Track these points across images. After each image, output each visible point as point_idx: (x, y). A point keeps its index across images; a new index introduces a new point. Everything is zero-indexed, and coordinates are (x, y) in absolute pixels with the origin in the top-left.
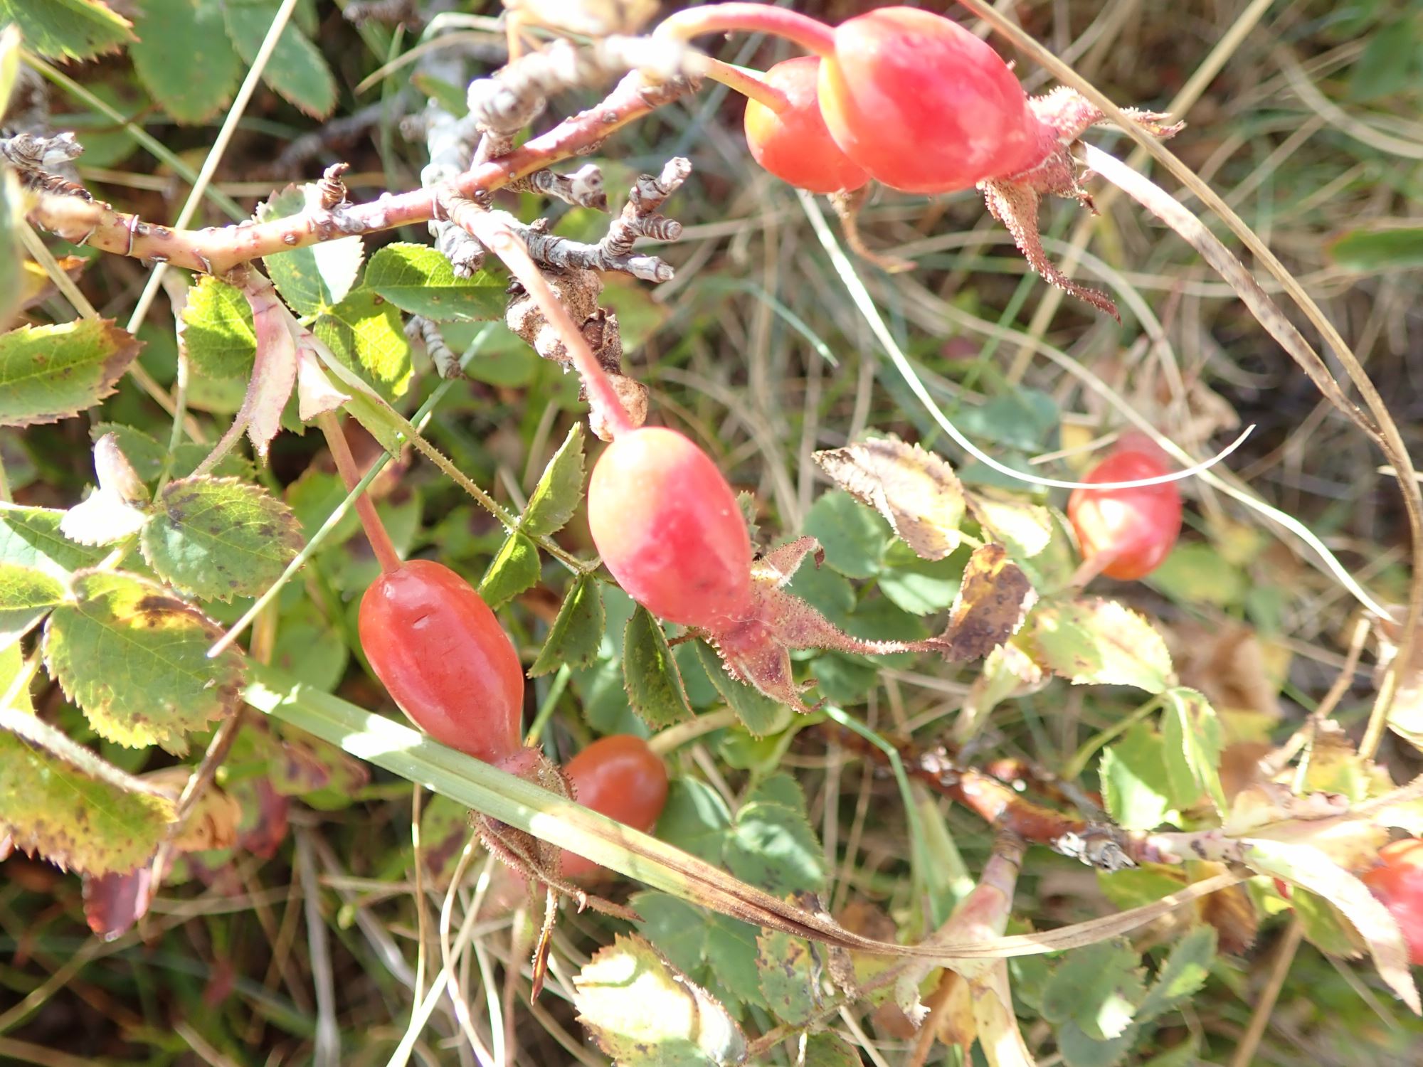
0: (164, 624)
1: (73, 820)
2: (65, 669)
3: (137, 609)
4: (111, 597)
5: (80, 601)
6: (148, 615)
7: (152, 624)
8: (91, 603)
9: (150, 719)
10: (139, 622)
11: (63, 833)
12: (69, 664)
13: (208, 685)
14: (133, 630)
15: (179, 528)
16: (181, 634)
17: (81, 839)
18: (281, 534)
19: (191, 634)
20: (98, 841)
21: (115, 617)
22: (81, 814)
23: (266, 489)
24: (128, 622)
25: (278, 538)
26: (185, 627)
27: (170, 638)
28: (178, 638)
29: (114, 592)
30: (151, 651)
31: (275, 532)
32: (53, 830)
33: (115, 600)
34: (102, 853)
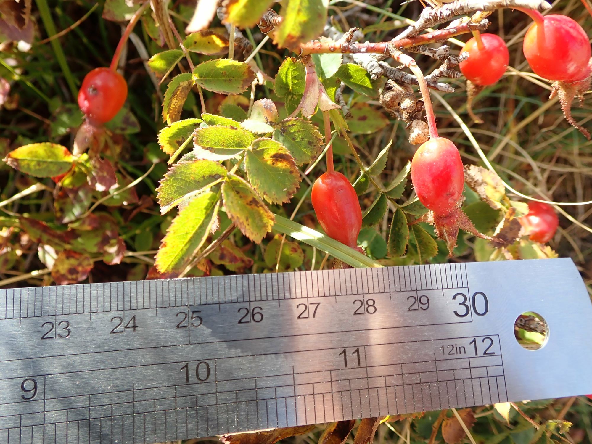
0: (277, 165)
1: (245, 220)
2: (249, 170)
3: (271, 157)
4: (265, 150)
5: (253, 149)
6: (273, 160)
7: (273, 164)
8: (258, 151)
9: (268, 195)
10: (269, 162)
11: (243, 222)
12: (250, 169)
13: (285, 190)
14: (267, 164)
15: (283, 135)
16: (281, 169)
17: (247, 227)
18: (314, 146)
19: (284, 171)
20: (251, 230)
21: (263, 158)
22: (247, 220)
23: (318, 128)
24: (266, 161)
25: (313, 147)
26: (284, 167)
27: (277, 170)
28: (280, 171)
29: (267, 148)
30: (271, 173)
31: (313, 145)
32: (241, 221)
33: (266, 152)
34: (252, 234)
